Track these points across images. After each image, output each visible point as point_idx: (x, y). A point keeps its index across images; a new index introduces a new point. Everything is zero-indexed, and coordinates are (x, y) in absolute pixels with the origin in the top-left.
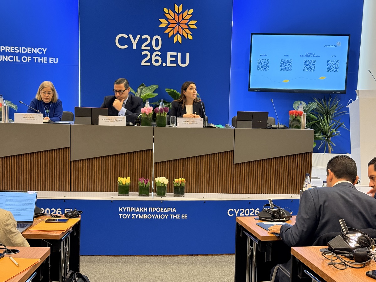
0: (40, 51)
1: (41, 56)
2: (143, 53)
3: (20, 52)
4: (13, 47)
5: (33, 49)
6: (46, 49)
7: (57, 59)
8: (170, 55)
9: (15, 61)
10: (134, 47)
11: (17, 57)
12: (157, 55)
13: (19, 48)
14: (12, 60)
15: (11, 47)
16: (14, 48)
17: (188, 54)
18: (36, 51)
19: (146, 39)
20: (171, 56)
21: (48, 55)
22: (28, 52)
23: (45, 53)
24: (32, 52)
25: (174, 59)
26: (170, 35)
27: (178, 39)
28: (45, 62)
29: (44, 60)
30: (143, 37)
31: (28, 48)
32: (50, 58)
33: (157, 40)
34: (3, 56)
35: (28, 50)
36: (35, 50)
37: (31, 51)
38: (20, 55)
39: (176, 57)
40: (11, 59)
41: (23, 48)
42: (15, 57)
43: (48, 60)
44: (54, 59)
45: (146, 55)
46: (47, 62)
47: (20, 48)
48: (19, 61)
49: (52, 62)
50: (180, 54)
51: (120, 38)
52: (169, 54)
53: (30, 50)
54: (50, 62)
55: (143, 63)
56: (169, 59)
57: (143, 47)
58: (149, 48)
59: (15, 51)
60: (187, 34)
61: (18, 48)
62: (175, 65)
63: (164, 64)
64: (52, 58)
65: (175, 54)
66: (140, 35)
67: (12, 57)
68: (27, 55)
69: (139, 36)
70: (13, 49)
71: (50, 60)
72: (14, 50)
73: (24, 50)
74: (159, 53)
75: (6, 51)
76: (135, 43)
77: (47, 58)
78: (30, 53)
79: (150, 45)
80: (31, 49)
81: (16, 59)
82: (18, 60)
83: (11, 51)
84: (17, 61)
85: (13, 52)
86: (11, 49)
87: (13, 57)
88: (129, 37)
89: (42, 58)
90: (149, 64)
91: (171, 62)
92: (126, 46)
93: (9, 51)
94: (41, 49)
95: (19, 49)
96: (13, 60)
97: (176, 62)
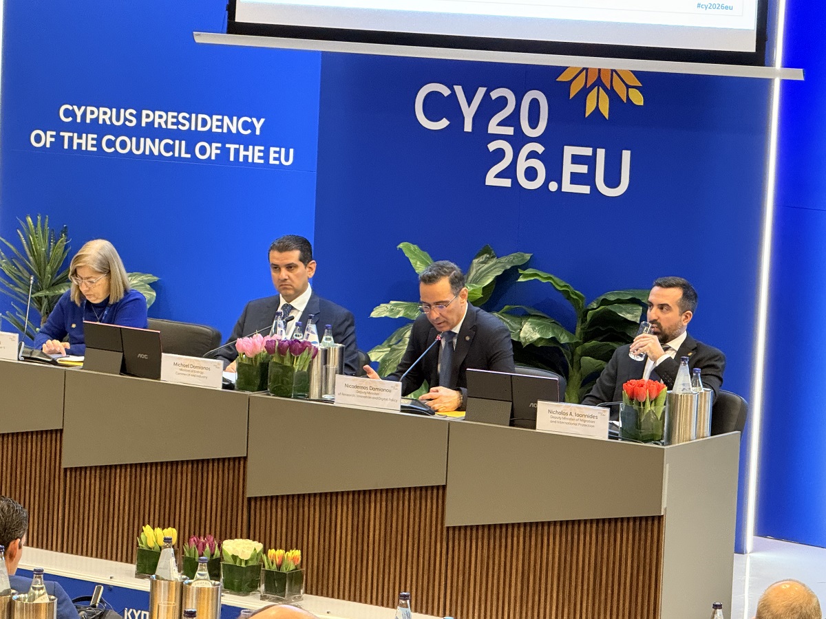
0: (246, 126)
1: (247, 141)
2: (492, 146)
3: (193, 128)
4: (175, 114)
5: (226, 119)
6: (262, 120)
7: (292, 151)
8: (573, 156)
9: (177, 155)
10: (468, 127)
11: (183, 143)
12: (532, 155)
13: (190, 118)
14: (171, 154)
15: (171, 114)
16: (176, 117)
17: (626, 155)
18: (234, 125)
19: (503, 102)
20: (576, 159)
21: (265, 140)
22: (214, 130)
23: (258, 132)
24: (225, 130)
25: (583, 169)
26: (574, 90)
27: (598, 103)
28: (256, 161)
29: (254, 154)
30: (495, 94)
31: (215, 117)
32: (272, 149)
33: (535, 104)
34: (148, 140)
35: (213, 123)
36: (232, 122)
37: (221, 127)
38: (192, 138)
39: (591, 161)
40: (169, 148)
41: (200, 116)
42: (177, 142)
43: (266, 157)
44: (283, 150)
45: (500, 154)
46: (262, 161)
47: (194, 116)
48: (189, 156)
49: (277, 162)
50: (601, 153)
51: (430, 96)
52: (569, 151)
53: (219, 123)
54: (272, 162)
55: (491, 180)
56: (568, 168)
57: (493, 128)
58: (509, 131)
59: (180, 127)
60: (628, 87)
61: (187, 116)
62: (585, 189)
63: (553, 186)
64: (278, 149)
65: (588, 151)
66: (485, 89)
67: (171, 142)
68: (210, 137)
69: (481, 91)
70: (175, 120)
71: (272, 155)
72: (178, 123)
73: (204, 123)
74: (540, 149)
75: (156, 125)
76: (469, 112)
77: (262, 148)
78: (220, 130)
79: (513, 120)
80: (222, 121)
81: (181, 150)
82: (186, 153)
83: (170, 126)
84: (184, 155)
85: (175, 127)
86: (170, 120)
87: (174, 145)
88: (454, 93)
89: (251, 148)
90: (507, 183)
91: (576, 179)
92: (444, 123)
93: (164, 126)
94: (249, 120)
95: (189, 120)
96: (174, 152)
97: (589, 179)
